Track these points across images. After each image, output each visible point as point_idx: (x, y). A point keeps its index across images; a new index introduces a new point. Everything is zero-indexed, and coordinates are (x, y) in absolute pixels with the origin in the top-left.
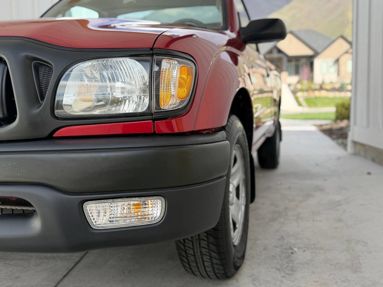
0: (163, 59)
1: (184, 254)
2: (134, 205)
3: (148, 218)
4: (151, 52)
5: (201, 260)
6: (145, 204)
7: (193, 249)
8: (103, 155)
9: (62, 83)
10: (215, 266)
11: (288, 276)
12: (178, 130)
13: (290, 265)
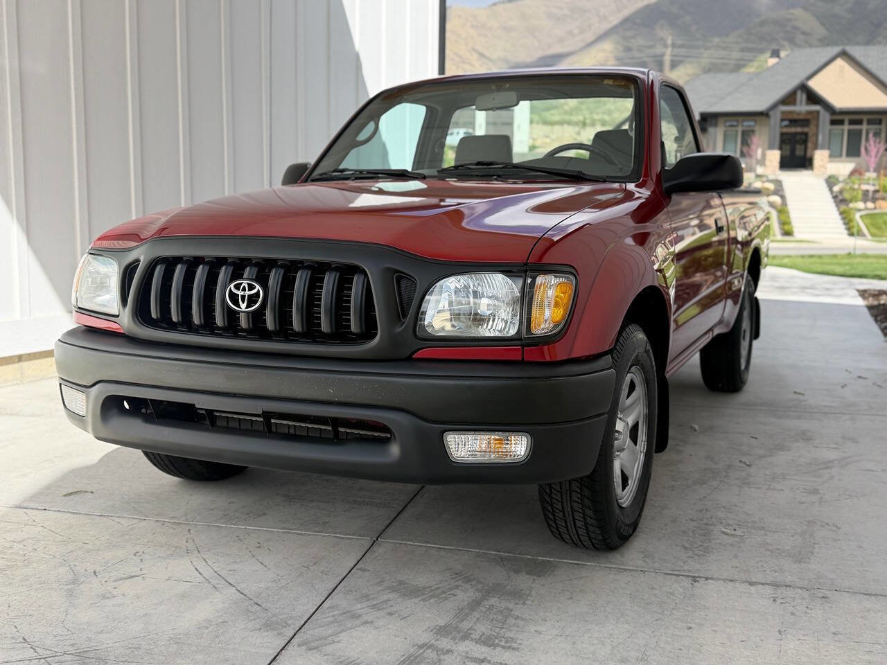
0: (538, 275)
1: (550, 509)
2: (496, 440)
3: (511, 456)
4: (525, 268)
5: (571, 518)
6: (508, 440)
7: (562, 503)
8: (467, 383)
9: (427, 297)
10: (591, 528)
11: (696, 557)
12: (551, 358)
13: (706, 545)
